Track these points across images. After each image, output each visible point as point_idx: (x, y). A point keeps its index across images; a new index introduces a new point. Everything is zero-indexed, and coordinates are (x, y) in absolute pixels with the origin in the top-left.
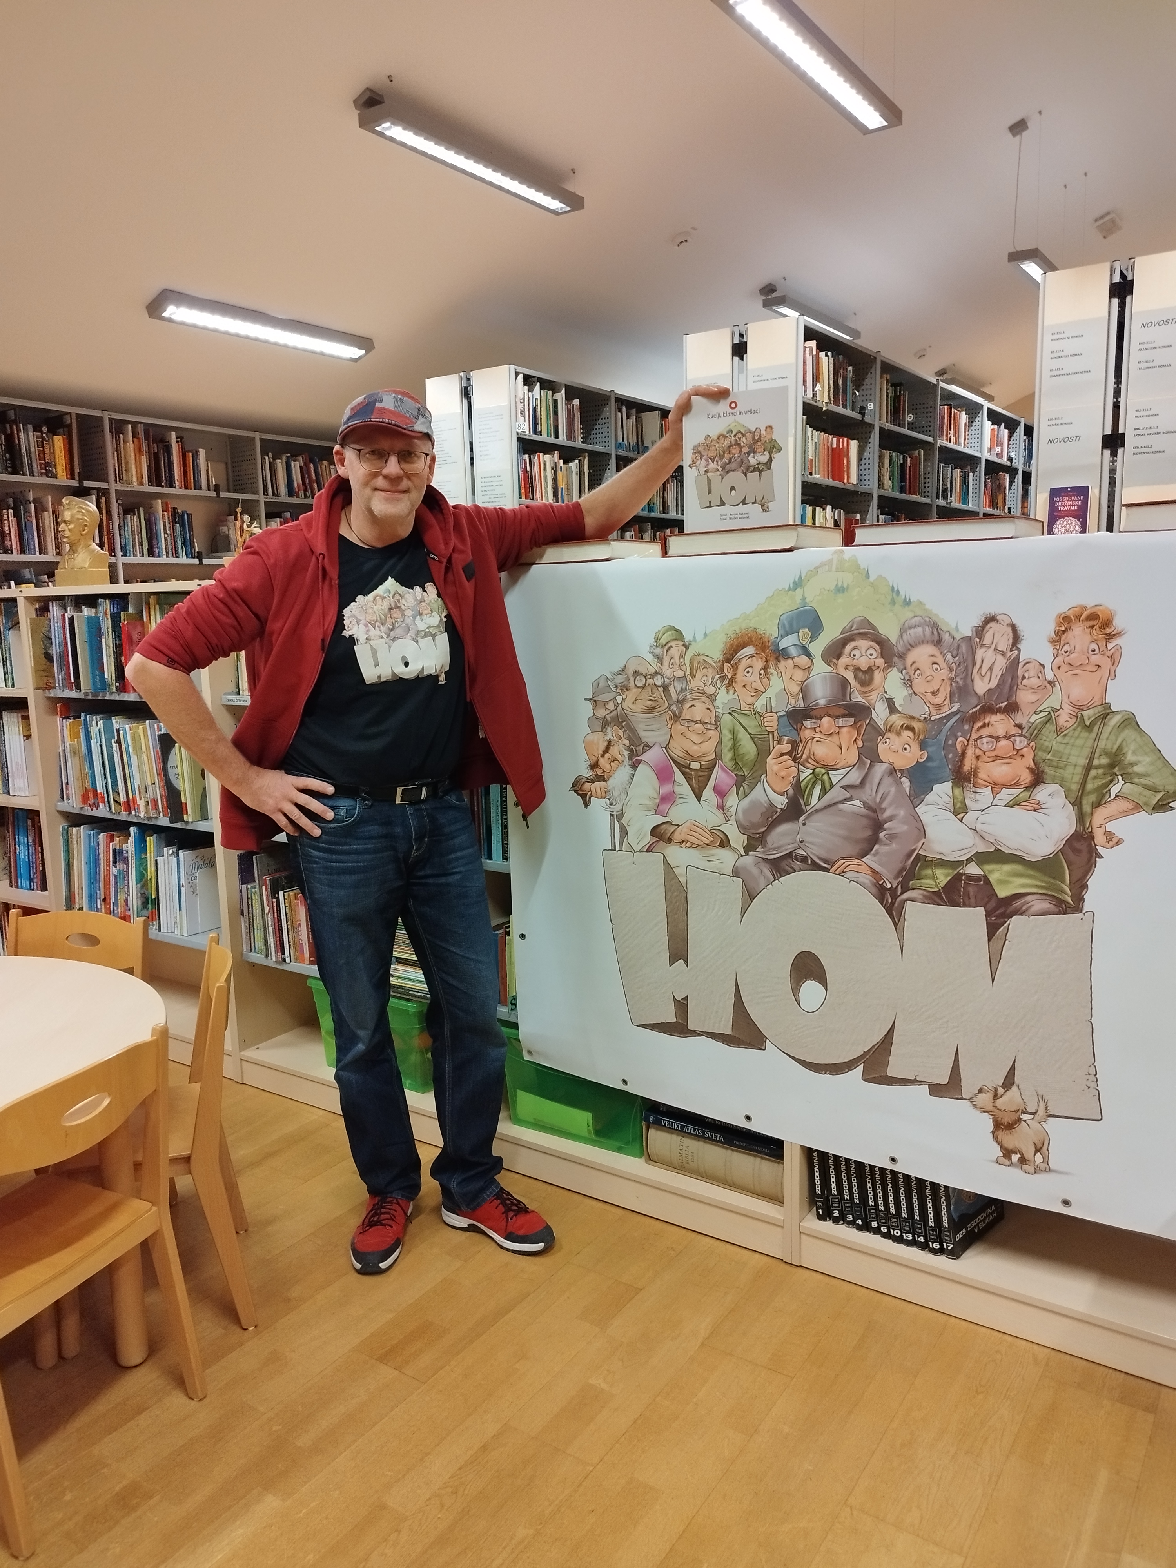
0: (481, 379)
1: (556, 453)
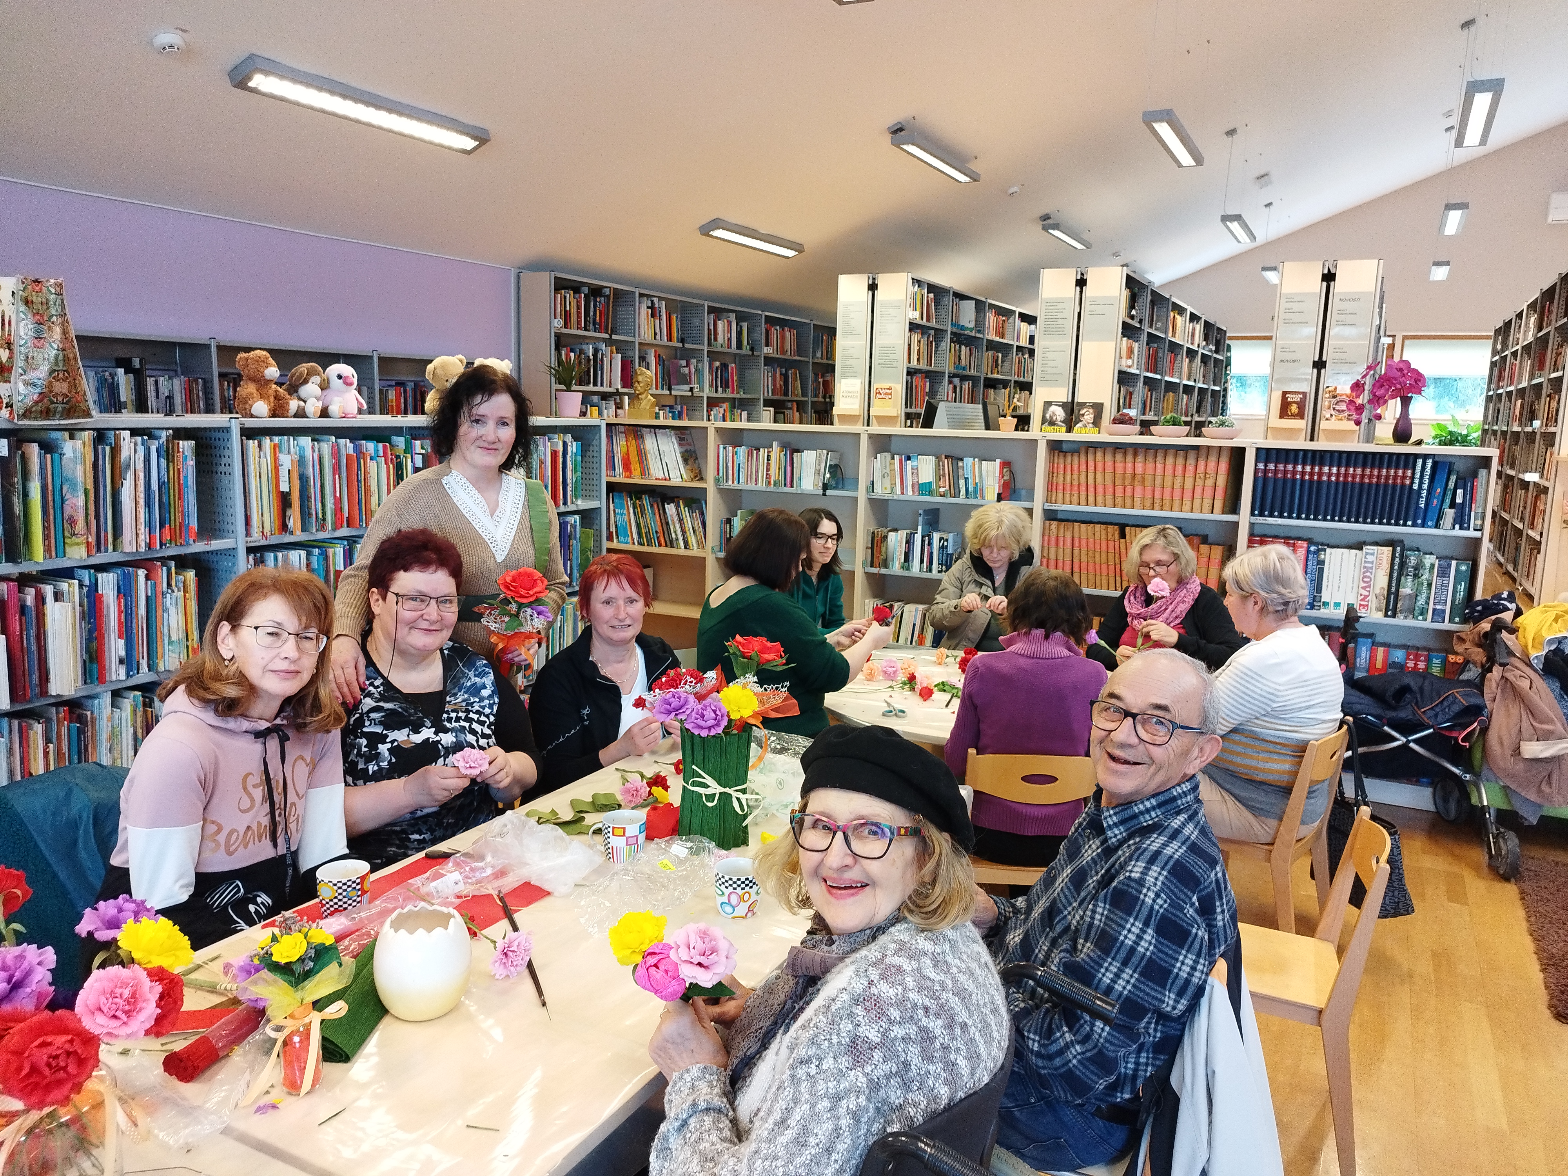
1: (920, 331)
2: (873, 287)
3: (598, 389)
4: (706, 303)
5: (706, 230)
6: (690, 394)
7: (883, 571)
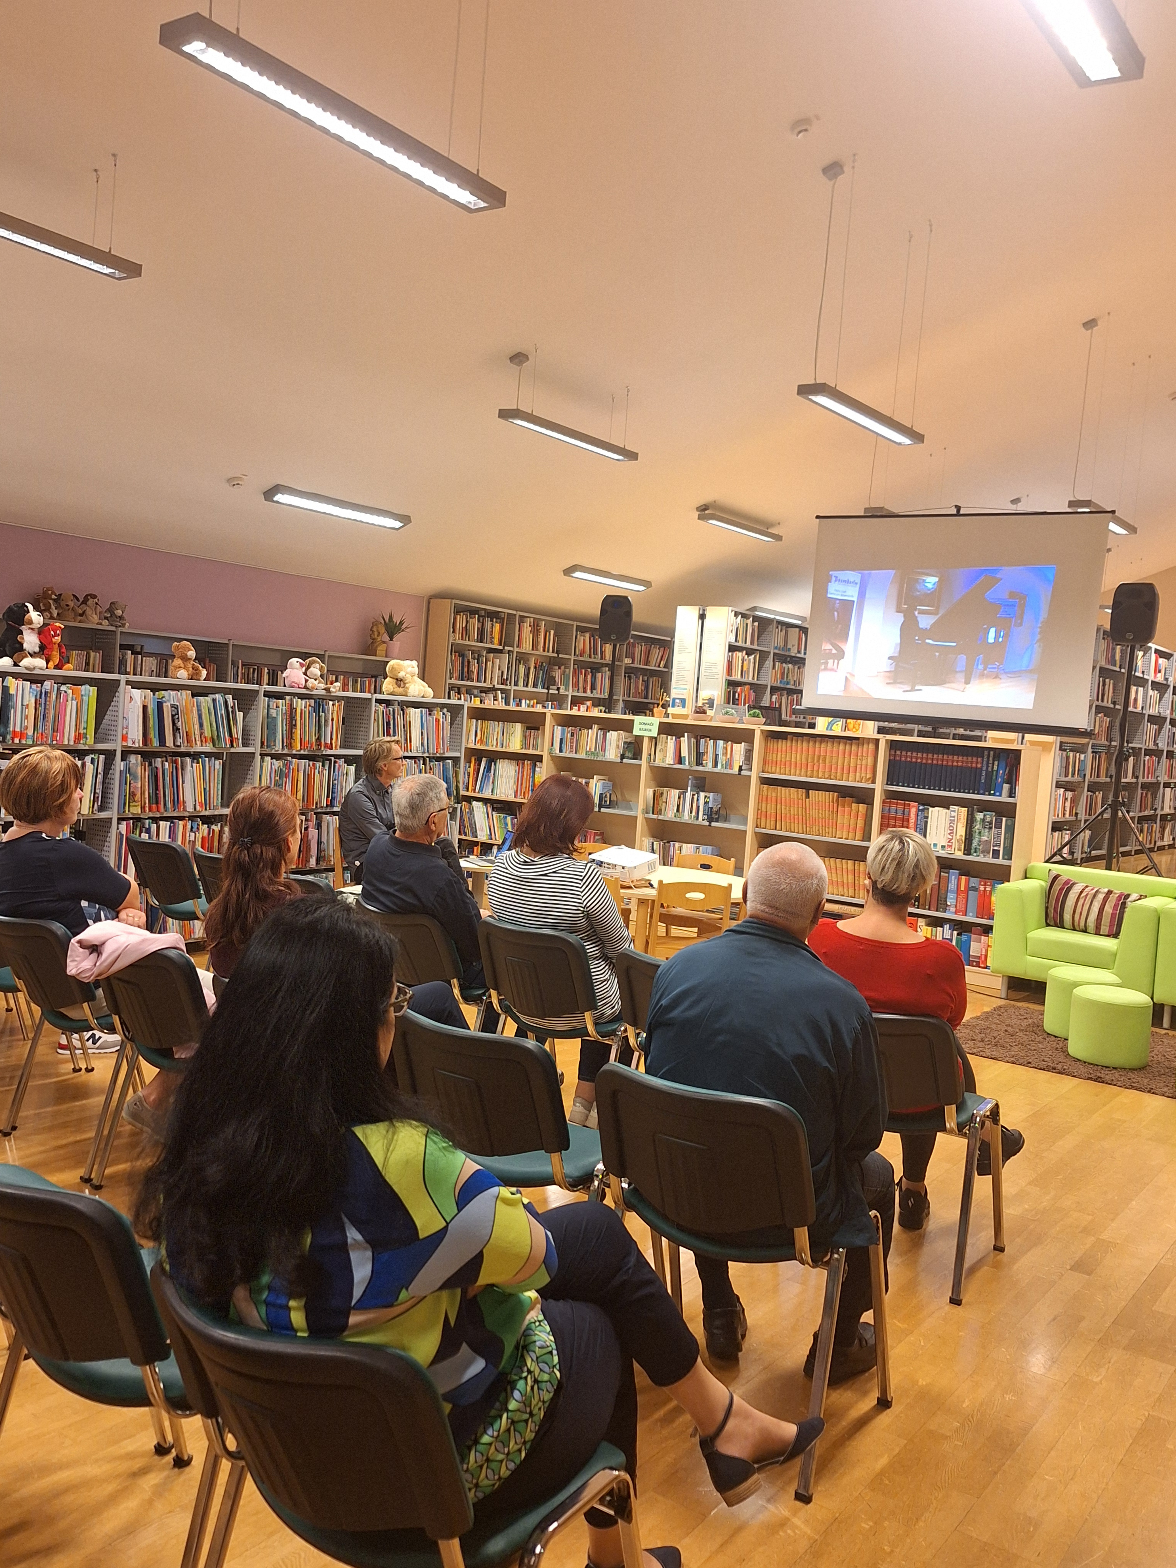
0: (711, 612)
1: (744, 652)
2: (702, 617)
3: (482, 685)
4: (575, 623)
5: (568, 572)
6: (556, 692)
7: (660, 817)
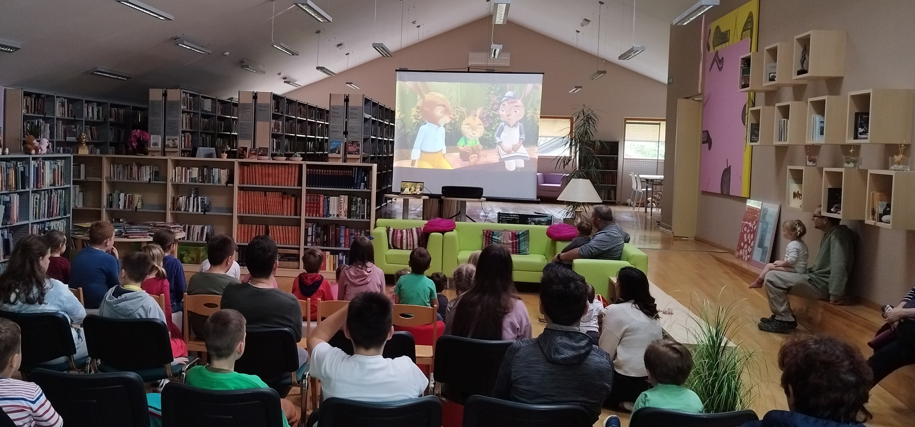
0: (170, 92)
1: (187, 114)
2: (165, 94)
4: (84, 99)
5: (91, 72)
7: (178, 212)
